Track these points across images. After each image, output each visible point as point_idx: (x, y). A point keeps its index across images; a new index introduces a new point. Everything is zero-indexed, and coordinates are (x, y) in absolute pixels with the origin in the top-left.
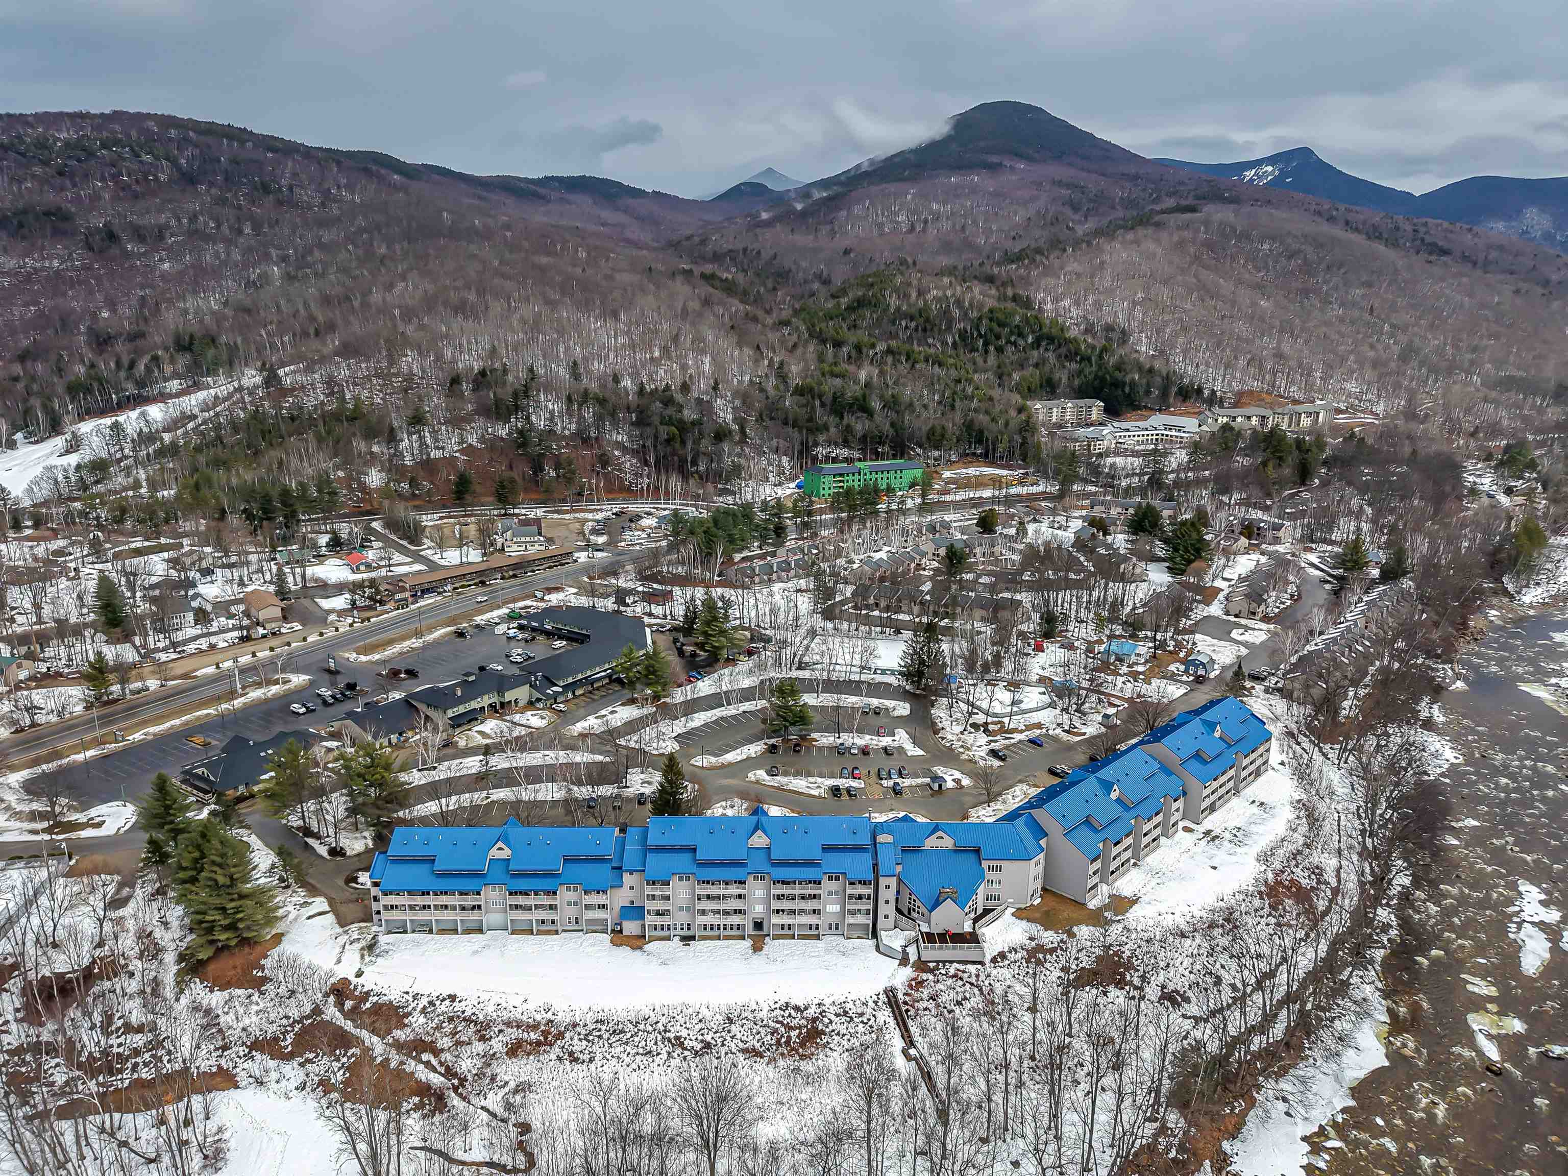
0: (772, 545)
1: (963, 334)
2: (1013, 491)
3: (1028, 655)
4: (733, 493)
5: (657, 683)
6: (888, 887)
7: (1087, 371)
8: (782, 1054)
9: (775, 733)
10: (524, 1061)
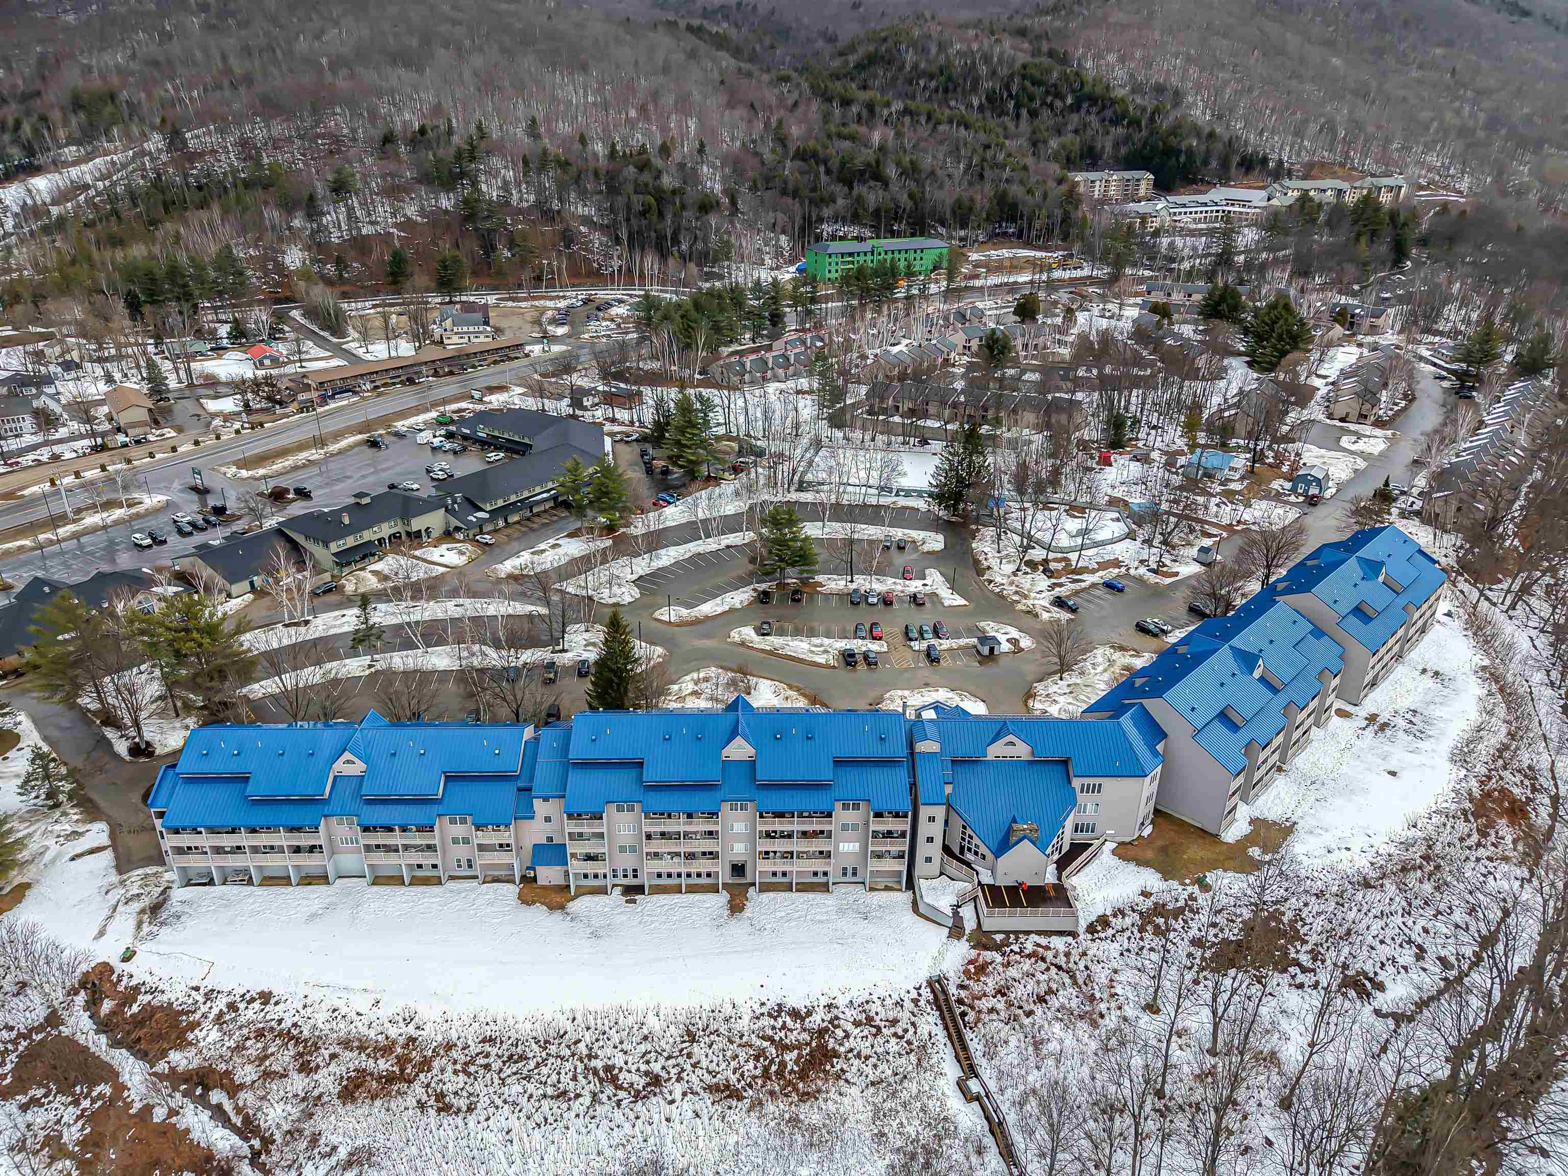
0: (768, 337)
1: (991, 98)
2: (1057, 274)
3: (1091, 469)
4: (721, 277)
5: (613, 508)
6: (932, 819)
7: (1137, 136)
8: (772, 1093)
9: (767, 574)
10: (365, 1109)
